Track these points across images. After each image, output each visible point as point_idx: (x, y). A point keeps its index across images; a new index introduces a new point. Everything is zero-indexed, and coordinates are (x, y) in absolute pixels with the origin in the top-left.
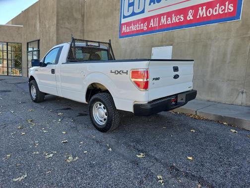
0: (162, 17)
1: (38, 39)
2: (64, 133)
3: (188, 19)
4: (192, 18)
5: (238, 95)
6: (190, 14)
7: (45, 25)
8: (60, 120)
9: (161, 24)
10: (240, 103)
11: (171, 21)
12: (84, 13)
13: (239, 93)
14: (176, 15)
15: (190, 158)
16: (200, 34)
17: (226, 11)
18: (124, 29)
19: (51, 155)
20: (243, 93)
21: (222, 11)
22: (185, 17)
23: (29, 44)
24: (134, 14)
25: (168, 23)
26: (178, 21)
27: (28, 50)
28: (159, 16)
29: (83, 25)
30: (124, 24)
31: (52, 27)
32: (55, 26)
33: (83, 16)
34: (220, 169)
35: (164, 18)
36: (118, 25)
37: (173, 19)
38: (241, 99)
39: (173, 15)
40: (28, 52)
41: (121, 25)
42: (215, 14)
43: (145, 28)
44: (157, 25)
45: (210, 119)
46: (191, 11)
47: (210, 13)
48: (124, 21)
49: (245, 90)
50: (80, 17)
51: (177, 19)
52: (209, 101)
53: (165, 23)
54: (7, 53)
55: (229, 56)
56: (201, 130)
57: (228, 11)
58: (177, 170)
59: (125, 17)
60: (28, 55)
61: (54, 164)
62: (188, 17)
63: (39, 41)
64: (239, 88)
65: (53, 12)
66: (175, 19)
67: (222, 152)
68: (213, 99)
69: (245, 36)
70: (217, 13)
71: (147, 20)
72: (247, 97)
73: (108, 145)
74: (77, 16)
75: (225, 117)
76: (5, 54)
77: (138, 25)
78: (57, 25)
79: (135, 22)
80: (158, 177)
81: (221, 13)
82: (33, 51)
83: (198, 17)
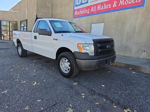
0: (98, 6)
1: (26, 19)
2: (35, 71)
3: (114, 6)
4: (116, 6)
5: (142, 53)
6: (114, 3)
7: (30, 11)
8: (34, 64)
9: (97, 10)
10: (142, 57)
11: (104, 8)
12: (53, 3)
13: (142, 52)
14: (106, 4)
15: (103, 86)
16: (121, 16)
17: (136, 2)
18: (76, 13)
19: (25, 82)
20: (144, 51)
21: (134, 2)
22: (112, 5)
23: (22, 22)
24: (82, 4)
25: (102, 9)
26: (107, 8)
27: (21, 25)
28: (97, 5)
29: (52, 11)
30: (76, 10)
31: (34, 12)
32: (36, 11)
33: (52, 5)
34: (119, 92)
35: (99, 6)
36: (72, 11)
37: (105, 7)
38: (143, 55)
39: (105, 4)
40: (21, 27)
41: (74, 11)
42: (129, 3)
43: (88, 12)
44: (95, 11)
45: (122, 66)
46: (115, 1)
47: (126, 3)
48: (76, 8)
49: (146, 50)
50: (50, 6)
51: (107, 7)
52: (124, 56)
53: (100, 9)
54: (9, 27)
55: (137, 29)
56: (114, 71)
57: (137, 1)
58: (94, 92)
59: (76, 6)
60: (21, 28)
61: (25, 86)
62: (113, 5)
63: (27, 20)
64: (142, 49)
65: (35, 3)
66: (106, 7)
67: (123, 83)
68: (126, 55)
69: (147, 17)
70: (131, 3)
71: (89, 7)
72: (147, 53)
73: (58, 78)
74: (49, 5)
75: (130, 65)
76: (8, 28)
77: (84, 11)
78: (37, 11)
79: (82, 9)
80: (82, 94)
81: (133, 2)
82: (24, 26)
83: (119, 5)
